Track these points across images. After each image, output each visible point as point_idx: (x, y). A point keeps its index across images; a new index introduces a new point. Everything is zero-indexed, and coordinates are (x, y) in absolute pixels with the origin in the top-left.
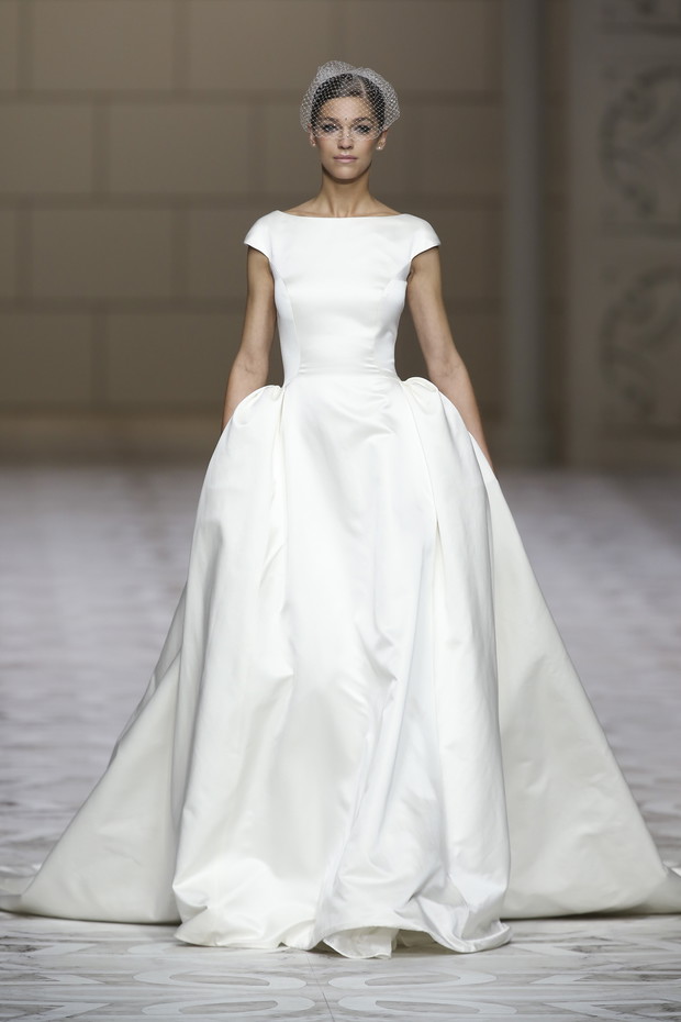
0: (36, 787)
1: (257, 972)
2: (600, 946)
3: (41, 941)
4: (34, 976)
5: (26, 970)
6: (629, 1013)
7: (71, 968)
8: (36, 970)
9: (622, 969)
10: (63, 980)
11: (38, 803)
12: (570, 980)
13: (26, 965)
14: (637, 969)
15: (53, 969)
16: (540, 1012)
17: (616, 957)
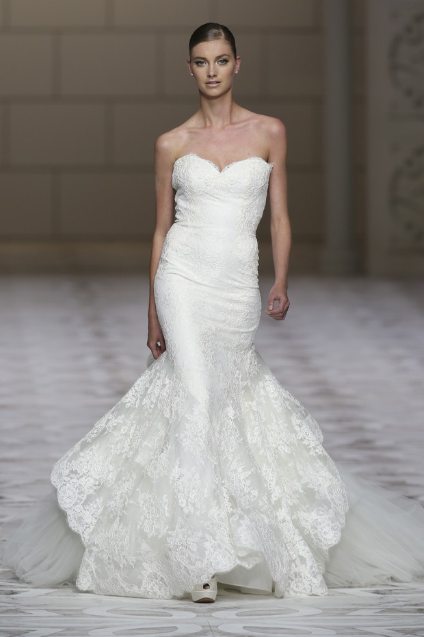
0: (17, 486)
1: (164, 608)
2: (391, 590)
3: (21, 587)
4: (16, 611)
5: (11, 607)
6: (410, 634)
7: (40, 605)
8: (17, 607)
9: (405, 605)
10: (36, 613)
11: (18, 498)
12: (371, 612)
13: (11, 603)
14: (415, 605)
15: (29, 606)
16: (352, 634)
17: (402, 597)
